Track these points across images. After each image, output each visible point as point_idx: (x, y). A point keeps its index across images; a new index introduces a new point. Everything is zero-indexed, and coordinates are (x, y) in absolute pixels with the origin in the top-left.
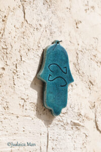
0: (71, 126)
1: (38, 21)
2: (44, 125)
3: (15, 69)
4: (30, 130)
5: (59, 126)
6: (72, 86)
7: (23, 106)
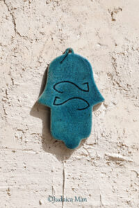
0: (107, 161)
1: (37, 28)
2: (56, 160)
3: (5, 95)
4: (35, 166)
5: (84, 161)
6: (106, 106)
7: (21, 138)
